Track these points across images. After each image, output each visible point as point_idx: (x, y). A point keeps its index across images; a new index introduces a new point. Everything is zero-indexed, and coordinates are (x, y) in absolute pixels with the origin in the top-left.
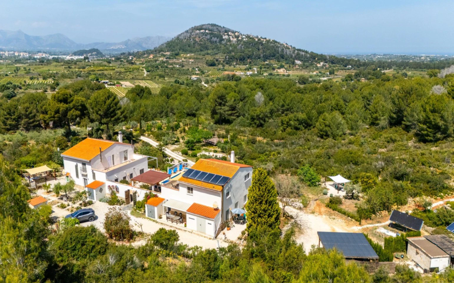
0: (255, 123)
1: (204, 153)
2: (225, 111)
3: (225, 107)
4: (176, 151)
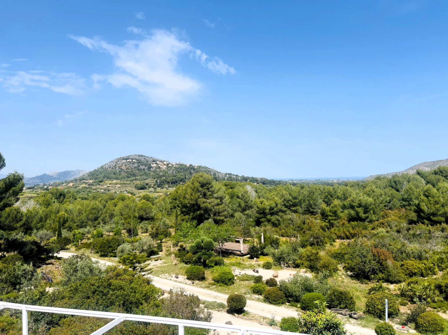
0: (269, 221)
1: (243, 272)
2: (213, 206)
3: (212, 200)
4: (167, 275)
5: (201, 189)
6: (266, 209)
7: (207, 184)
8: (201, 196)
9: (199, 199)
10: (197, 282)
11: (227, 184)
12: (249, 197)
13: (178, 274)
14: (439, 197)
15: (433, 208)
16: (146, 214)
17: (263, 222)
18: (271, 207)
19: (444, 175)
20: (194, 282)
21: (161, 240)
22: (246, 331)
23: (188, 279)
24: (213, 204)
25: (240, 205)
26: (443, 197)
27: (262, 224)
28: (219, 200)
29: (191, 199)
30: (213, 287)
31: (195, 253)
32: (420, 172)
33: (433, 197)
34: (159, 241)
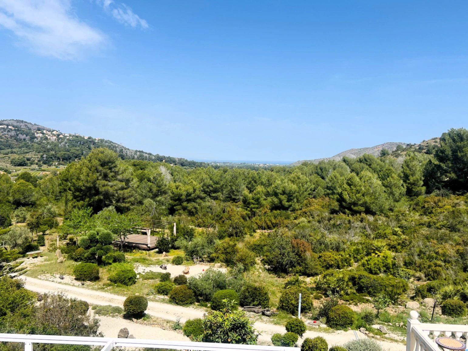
1: (148, 269)
2: (116, 190)
3: (115, 182)
4: (48, 275)
5: (100, 168)
6: (182, 195)
7: (109, 162)
8: (100, 178)
9: (98, 182)
10: (88, 283)
11: (136, 163)
12: (162, 180)
13: (64, 274)
14: (360, 186)
15: (355, 198)
16: (25, 198)
17: (177, 211)
18: (188, 193)
19: (369, 163)
20: (85, 283)
21: (44, 232)
22: (114, 344)
23: (76, 279)
24: (116, 188)
25: (151, 190)
26: (365, 186)
27: (176, 212)
28: (124, 183)
29: (87, 181)
30: (108, 288)
31: (87, 248)
32: (346, 159)
33: (355, 186)
34: (41, 233)
